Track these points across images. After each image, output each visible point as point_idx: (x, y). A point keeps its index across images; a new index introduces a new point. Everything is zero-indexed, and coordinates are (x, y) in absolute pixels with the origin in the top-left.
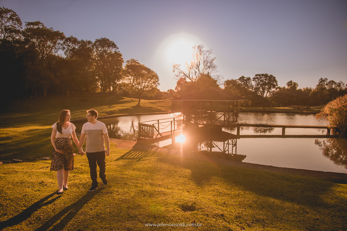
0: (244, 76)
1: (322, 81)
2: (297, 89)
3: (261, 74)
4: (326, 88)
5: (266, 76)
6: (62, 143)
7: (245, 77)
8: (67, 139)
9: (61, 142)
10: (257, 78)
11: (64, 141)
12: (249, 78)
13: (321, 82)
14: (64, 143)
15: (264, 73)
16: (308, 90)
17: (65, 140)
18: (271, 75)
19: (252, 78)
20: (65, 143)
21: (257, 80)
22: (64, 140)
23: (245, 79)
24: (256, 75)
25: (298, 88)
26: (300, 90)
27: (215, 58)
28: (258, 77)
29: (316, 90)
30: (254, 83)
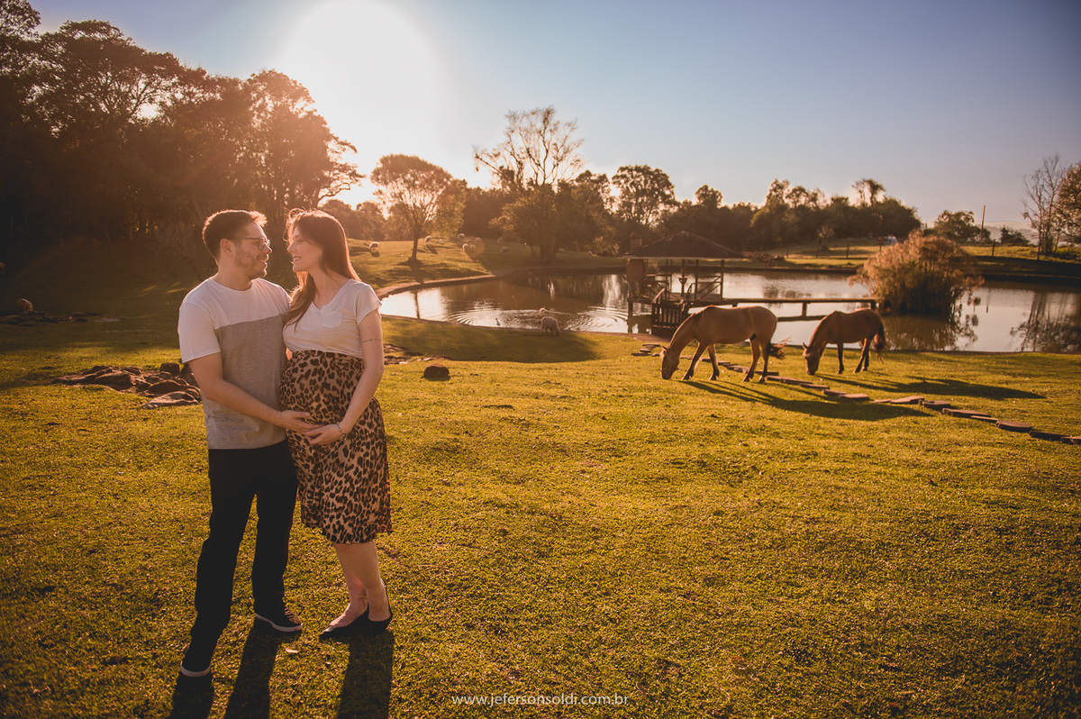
0: (591, 171)
1: (779, 187)
2: (719, 207)
3: (633, 166)
4: (787, 205)
5: (645, 171)
6: (297, 376)
7: (593, 173)
8: (329, 360)
9: (295, 375)
10: (623, 177)
11: (311, 367)
12: (604, 176)
13: (775, 190)
14: (307, 376)
15: (641, 165)
16: (743, 211)
17: (314, 362)
18: (657, 170)
19: (609, 177)
20: (311, 378)
21: (622, 181)
22: (308, 361)
23: (592, 178)
24: (622, 169)
25: (722, 204)
26: (725, 208)
27: (582, 140)
28: (625, 173)
29: (768, 210)
30: (615, 191)
